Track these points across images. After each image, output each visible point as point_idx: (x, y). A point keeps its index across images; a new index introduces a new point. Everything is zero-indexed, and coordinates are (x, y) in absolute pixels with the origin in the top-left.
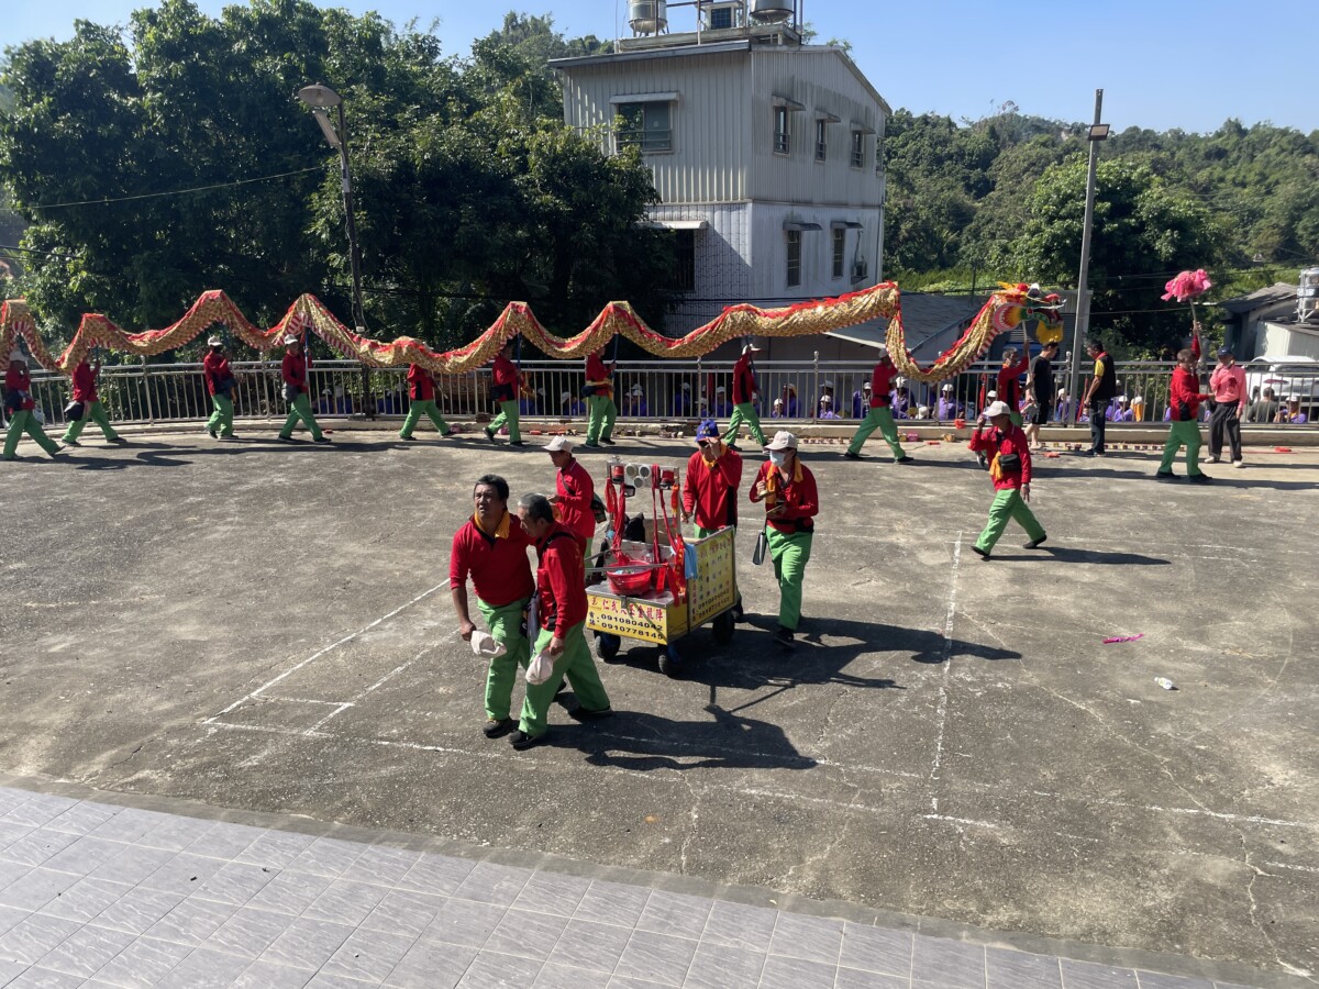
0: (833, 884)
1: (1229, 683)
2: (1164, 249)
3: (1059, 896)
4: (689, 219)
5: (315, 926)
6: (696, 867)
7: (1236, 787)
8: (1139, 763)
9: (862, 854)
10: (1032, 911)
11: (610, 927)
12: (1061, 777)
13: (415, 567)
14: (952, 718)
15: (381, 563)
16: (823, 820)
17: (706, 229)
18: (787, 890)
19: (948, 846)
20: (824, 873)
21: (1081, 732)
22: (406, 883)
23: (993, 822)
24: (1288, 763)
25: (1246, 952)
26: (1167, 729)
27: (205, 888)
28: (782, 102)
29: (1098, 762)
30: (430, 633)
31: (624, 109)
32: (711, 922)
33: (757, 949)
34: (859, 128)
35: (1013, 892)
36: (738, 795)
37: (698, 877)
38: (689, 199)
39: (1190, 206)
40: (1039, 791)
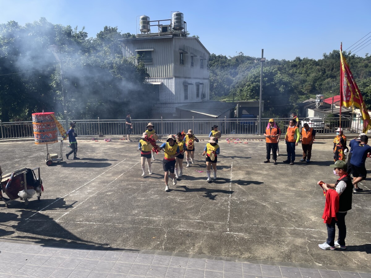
0: (203, 251)
1: (301, 197)
2: (281, 90)
3: (260, 250)
4: (158, 82)
5: (62, 270)
6: (166, 249)
7: (303, 222)
8: (279, 217)
9: (210, 243)
10: (253, 254)
11: (144, 265)
12: (260, 221)
13: (84, 176)
14: (232, 208)
15: (74, 175)
16: (200, 235)
17: (162, 84)
18: (191, 253)
19: (232, 239)
20: (200, 248)
21: (264, 211)
22: (88, 258)
23: (243, 233)
24: (315, 216)
25: (306, 261)
26: (286, 209)
27: (30, 262)
28: (182, 51)
29: (269, 218)
30: (89, 193)
31: (139, 52)
32: (171, 262)
33: (184, 268)
34: (202, 58)
35: (249, 250)
36: (177, 230)
37: (167, 251)
38: (157, 76)
39: (287, 79)
40: (254, 225)
